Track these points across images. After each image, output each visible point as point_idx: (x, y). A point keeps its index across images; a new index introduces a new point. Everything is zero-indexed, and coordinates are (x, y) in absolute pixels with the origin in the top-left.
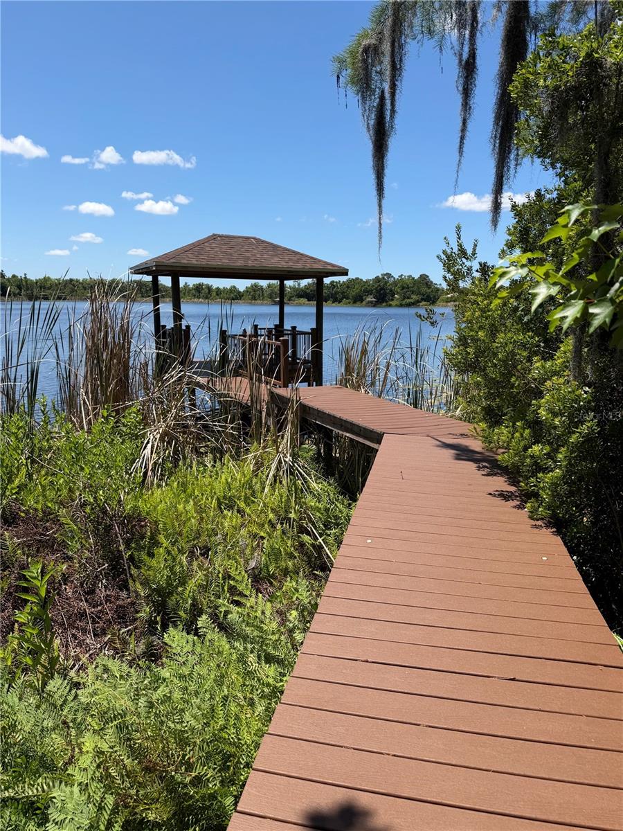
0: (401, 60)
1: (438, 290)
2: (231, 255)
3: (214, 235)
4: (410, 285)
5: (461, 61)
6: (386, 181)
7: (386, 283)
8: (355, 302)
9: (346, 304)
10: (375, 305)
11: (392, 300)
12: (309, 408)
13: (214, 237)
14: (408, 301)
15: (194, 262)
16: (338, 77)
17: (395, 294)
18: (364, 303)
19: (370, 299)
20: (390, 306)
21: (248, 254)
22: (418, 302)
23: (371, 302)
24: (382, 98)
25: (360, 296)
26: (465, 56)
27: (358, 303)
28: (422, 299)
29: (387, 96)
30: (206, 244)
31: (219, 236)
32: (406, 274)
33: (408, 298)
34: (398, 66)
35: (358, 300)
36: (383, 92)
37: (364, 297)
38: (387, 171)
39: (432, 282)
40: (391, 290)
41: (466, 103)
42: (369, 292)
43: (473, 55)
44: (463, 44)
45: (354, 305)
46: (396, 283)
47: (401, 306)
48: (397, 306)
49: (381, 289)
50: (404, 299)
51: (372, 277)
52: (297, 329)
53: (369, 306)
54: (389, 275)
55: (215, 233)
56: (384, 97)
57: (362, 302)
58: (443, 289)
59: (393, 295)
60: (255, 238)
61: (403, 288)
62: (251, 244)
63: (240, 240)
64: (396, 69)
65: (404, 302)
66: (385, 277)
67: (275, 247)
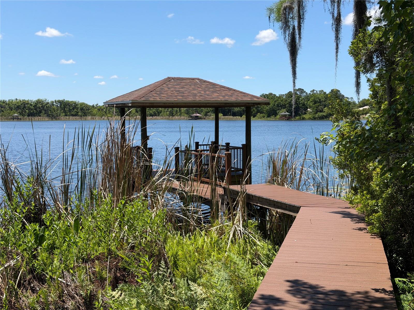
0: (303, 14)
1: (349, 103)
2: (183, 93)
3: (169, 78)
4: (322, 100)
5: (333, 16)
6: (297, 69)
7: (299, 97)
8: (269, 116)
9: (261, 118)
10: (288, 118)
11: (305, 113)
12: (253, 196)
13: (169, 79)
14: (321, 114)
15: (158, 99)
16: (269, 17)
17: (307, 108)
18: (278, 117)
19: (283, 113)
20: (304, 119)
21: (195, 92)
23: (285, 116)
24: (294, 29)
25: (273, 110)
26: (336, 15)
27: (273, 117)
29: (296, 28)
30: (164, 86)
31: (173, 79)
33: (321, 112)
34: (302, 17)
35: (272, 114)
36: (294, 27)
37: (278, 111)
38: (297, 65)
39: (343, 96)
40: (304, 105)
41: (337, 37)
42: (283, 106)
43: (339, 15)
44: (334, 9)
45: (269, 119)
46: (308, 97)
47: (314, 119)
48: (310, 119)
50: (316, 113)
52: (230, 145)
53: (283, 120)
54: (301, 90)
55: (169, 76)
56: (295, 29)
57: (276, 116)
58: (354, 103)
60: (198, 79)
62: (196, 84)
63: (188, 81)
64: (300, 18)
65: (317, 116)
66: (298, 93)
67: (214, 85)
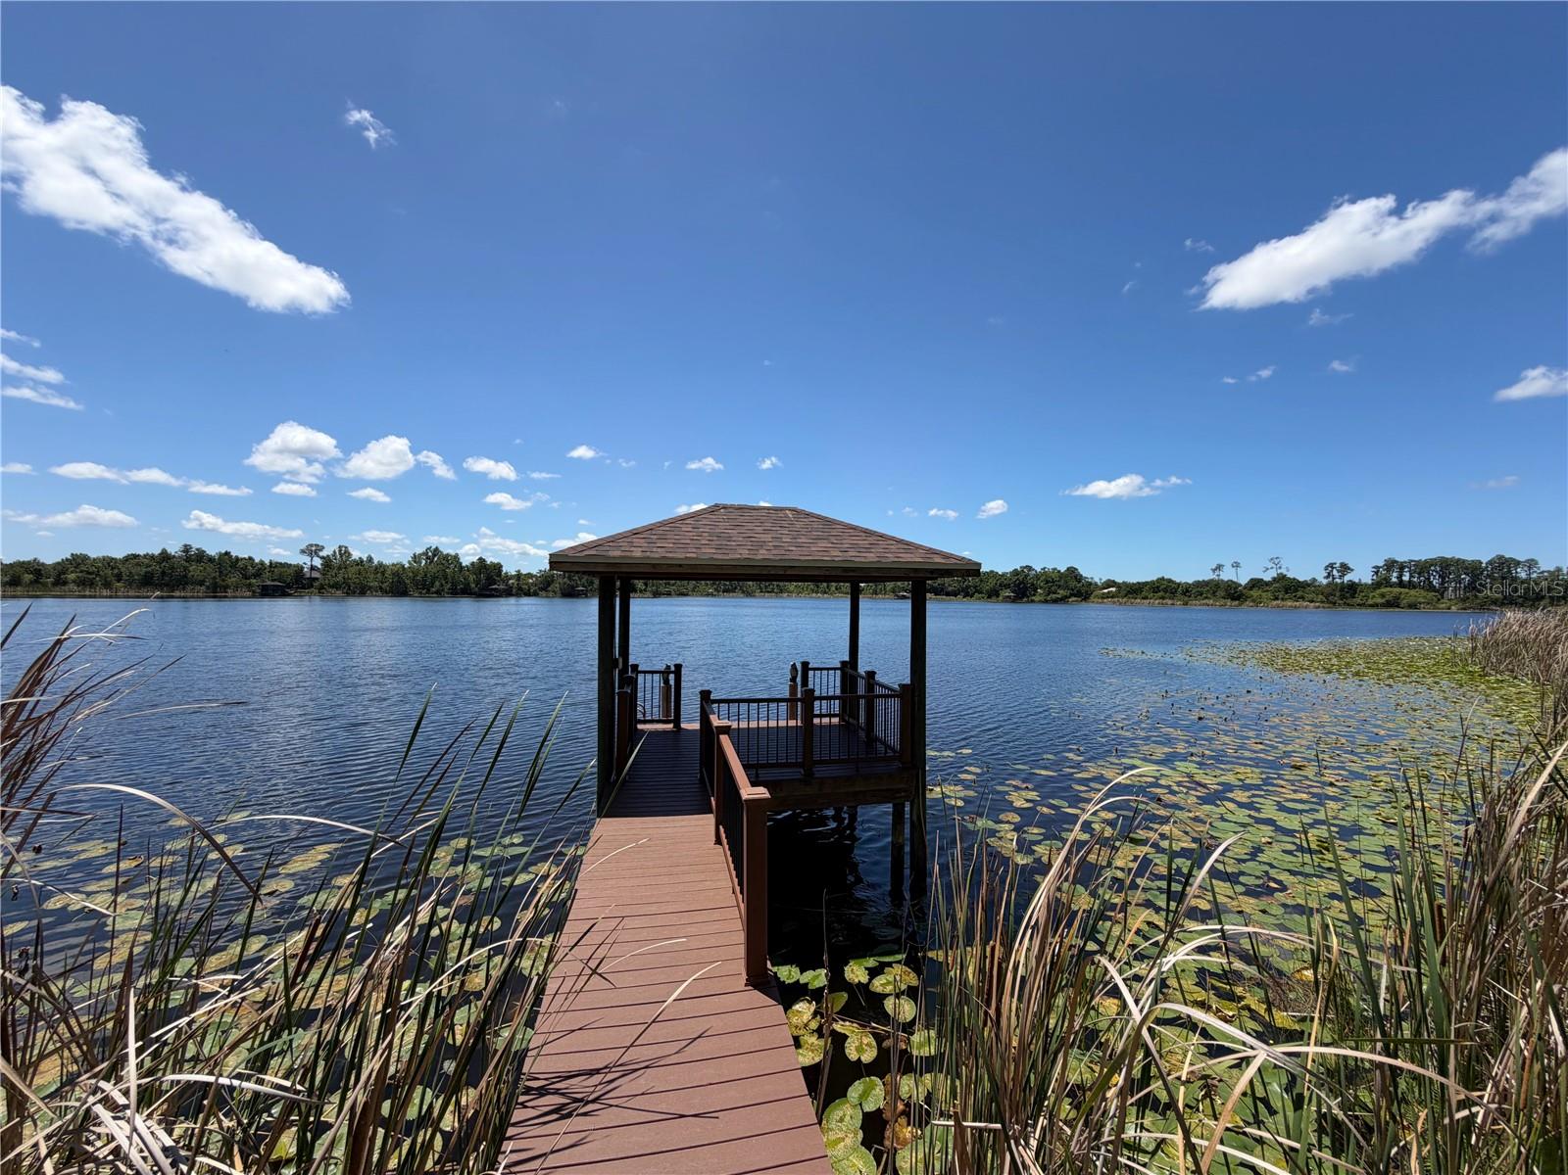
1: (1090, 584)
3: (719, 505)
4: (1055, 579)
7: (1026, 576)
8: (989, 597)
10: (1014, 600)
11: (1035, 595)
13: (715, 509)
14: (1054, 596)
17: (1037, 589)
18: (1000, 598)
19: (1007, 594)
20: (1033, 601)
22: (1066, 597)
23: (1009, 597)
25: (995, 591)
27: (994, 598)
28: (1072, 595)
31: (726, 507)
32: (1050, 566)
33: (1054, 593)
35: (993, 594)
37: (1000, 592)
39: (1082, 576)
40: (1033, 584)
42: (1007, 586)
45: (989, 600)
46: (1037, 576)
47: (1046, 601)
48: (1040, 602)
49: (1020, 584)
50: (1049, 595)
51: (1009, 569)
53: (1007, 602)
54: (1030, 568)
57: (998, 597)
58: (1096, 584)
59: (1035, 590)
60: (793, 510)
61: (1047, 582)
62: (783, 519)
63: (763, 513)
65: (1049, 598)
66: (1025, 570)
